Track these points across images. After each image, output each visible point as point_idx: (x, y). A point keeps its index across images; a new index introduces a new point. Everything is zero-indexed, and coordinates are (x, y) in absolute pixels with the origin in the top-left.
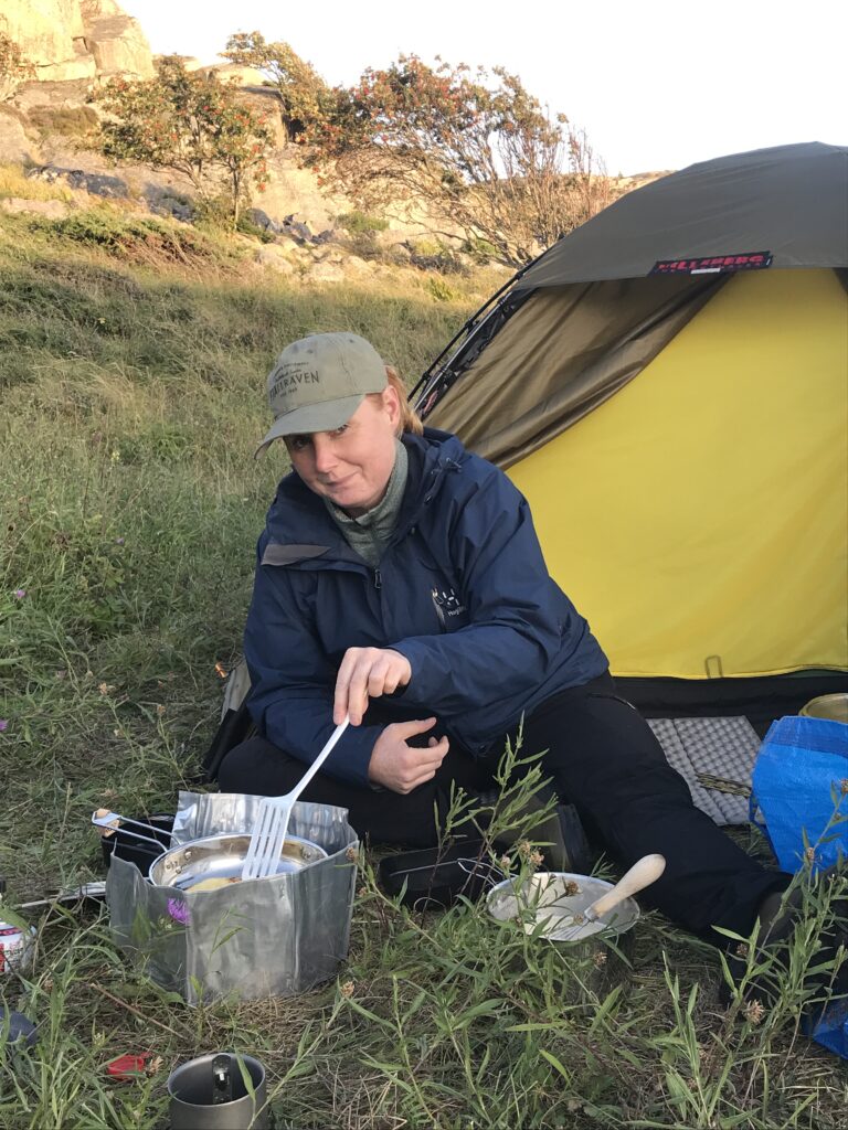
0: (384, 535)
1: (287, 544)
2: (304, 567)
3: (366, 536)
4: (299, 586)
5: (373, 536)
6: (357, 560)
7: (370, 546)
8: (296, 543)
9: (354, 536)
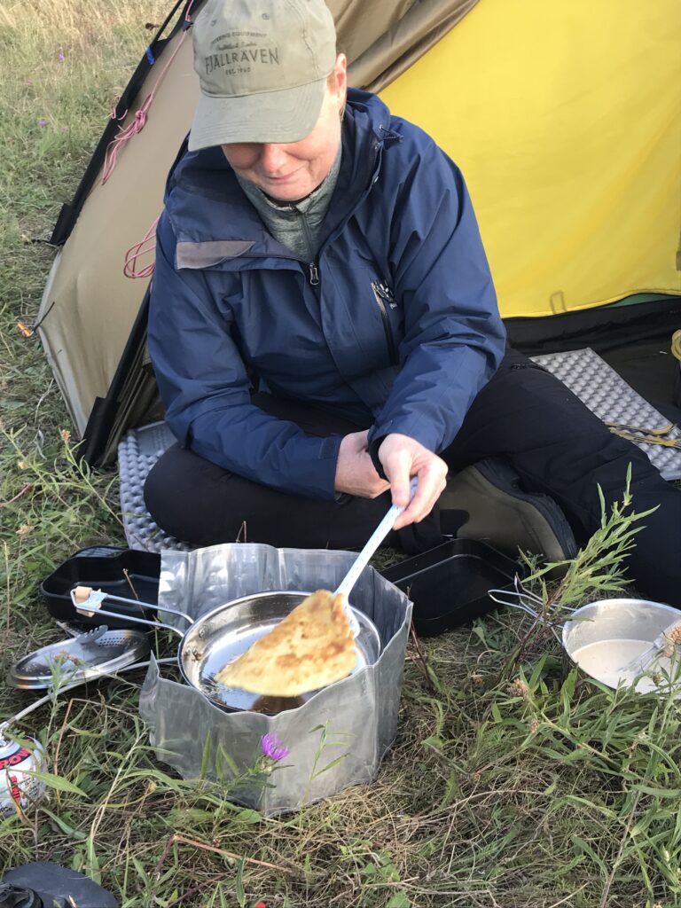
0: (315, 220)
1: (201, 241)
2: (225, 268)
3: (296, 223)
4: (219, 288)
5: (303, 223)
6: (287, 254)
7: (298, 234)
8: (214, 240)
9: (281, 224)
